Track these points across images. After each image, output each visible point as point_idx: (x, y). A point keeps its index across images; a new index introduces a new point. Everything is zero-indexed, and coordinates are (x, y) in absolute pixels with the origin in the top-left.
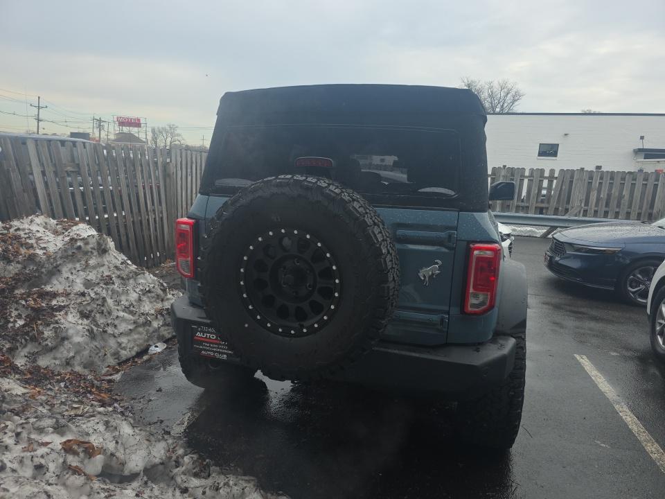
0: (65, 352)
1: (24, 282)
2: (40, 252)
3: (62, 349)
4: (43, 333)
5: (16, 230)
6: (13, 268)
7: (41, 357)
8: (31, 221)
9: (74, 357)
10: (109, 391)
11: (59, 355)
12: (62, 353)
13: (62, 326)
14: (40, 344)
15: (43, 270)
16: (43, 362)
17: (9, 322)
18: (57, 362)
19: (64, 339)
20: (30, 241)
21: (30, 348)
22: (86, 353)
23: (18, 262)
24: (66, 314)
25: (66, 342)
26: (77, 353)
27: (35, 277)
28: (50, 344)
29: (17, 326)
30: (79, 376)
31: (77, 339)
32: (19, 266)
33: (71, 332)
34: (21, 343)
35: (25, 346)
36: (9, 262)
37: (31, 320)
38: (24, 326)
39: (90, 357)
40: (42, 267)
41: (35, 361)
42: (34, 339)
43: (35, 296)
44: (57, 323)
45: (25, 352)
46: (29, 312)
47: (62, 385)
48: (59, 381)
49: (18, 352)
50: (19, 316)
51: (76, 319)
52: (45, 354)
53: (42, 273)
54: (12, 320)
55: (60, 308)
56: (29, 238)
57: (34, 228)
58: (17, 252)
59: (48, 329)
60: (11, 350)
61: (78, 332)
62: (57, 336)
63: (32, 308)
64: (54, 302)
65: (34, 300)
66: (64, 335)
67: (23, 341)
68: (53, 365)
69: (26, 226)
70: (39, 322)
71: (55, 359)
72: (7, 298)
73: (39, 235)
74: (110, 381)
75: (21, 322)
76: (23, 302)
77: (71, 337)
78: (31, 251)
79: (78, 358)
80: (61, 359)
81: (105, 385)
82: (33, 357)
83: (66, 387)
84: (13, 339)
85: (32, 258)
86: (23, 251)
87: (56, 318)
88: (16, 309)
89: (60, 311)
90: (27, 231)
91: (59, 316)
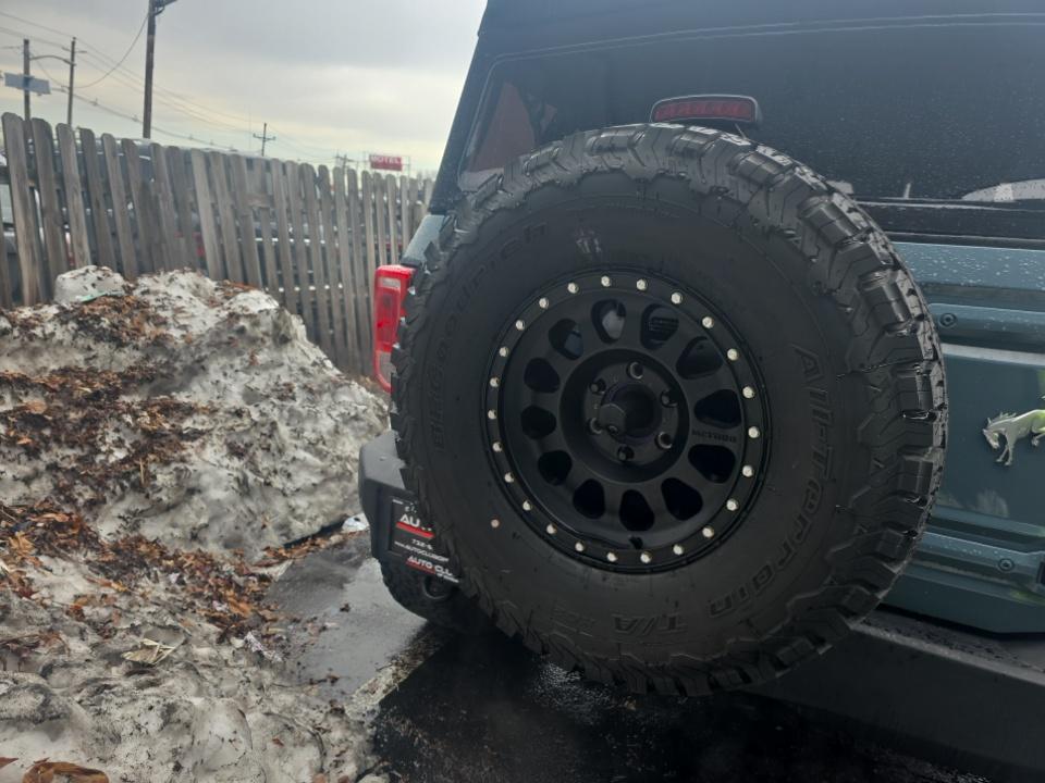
0: (192, 515)
1: (141, 382)
2: (175, 333)
3: (186, 509)
4: (154, 477)
5: (143, 293)
6: (126, 358)
7: (147, 521)
8: (171, 280)
9: (206, 526)
10: (259, 598)
11: (180, 520)
12: (186, 516)
13: (191, 468)
14: (147, 496)
15: (177, 365)
16: (152, 530)
17: (99, 452)
18: (177, 533)
19: (192, 491)
20: (162, 314)
21: (132, 502)
22: (230, 520)
23: (136, 348)
24: (203, 446)
25: (196, 498)
26: (213, 519)
27: (163, 376)
28: (165, 499)
29: (112, 459)
30: (209, 563)
31: (217, 494)
32: (138, 354)
33: (206, 480)
34: (114, 492)
35: (122, 498)
36: (120, 345)
37: (139, 451)
38: (123, 461)
39: (237, 528)
40: (177, 359)
41: (136, 527)
42: (137, 487)
43: (155, 410)
44: (183, 460)
45: (120, 509)
46: (138, 436)
47: (173, 577)
48: (168, 570)
49: (105, 507)
50: (119, 443)
51: (218, 457)
52: (155, 515)
53: (175, 369)
54: (104, 449)
55: (195, 435)
56: (163, 307)
57: (174, 291)
58: (138, 330)
59: (166, 470)
60: (92, 504)
61: (218, 481)
62: (180, 486)
63: (145, 431)
64: (188, 424)
65: (153, 416)
66: (192, 483)
67: (118, 488)
68: (168, 537)
69: (162, 287)
70: (151, 457)
71: (174, 526)
72: (100, 407)
73: (179, 304)
74: (263, 578)
75: (120, 454)
76: (128, 419)
77: (206, 489)
78: (162, 330)
79: (215, 528)
80: (183, 527)
81: (254, 586)
82: (133, 519)
83: (180, 582)
84: (100, 484)
85: (159, 342)
86: (148, 328)
87: (184, 453)
88: (117, 430)
89: (194, 439)
90: (161, 296)
91: (190, 448)
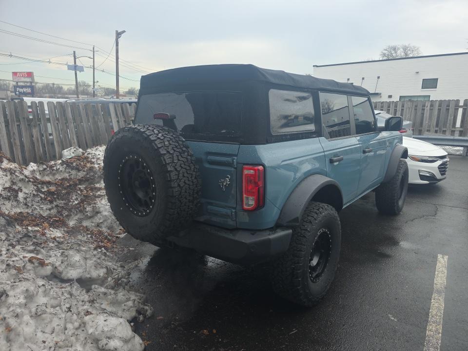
0: (97, 220)
1: (85, 181)
2: (96, 166)
3: (96, 218)
4: (86, 209)
5: (88, 154)
6: (81, 174)
7: (85, 221)
8: (97, 149)
9: (102, 223)
10: (114, 242)
11: (94, 221)
12: (96, 220)
13: (97, 206)
14: (84, 214)
15: (96, 176)
16: (85, 223)
17: (71, 202)
18: (93, 224)
19: (98, 213)
20: (93, 160)
21: (79, 216)
22: (109, 221)
23: (84, 171)
24: (102, 199)
25: (99, 215)
26: (105, 221)
27: (92, 179)
28: (89, 215)
29: (74, 204)
30: (101, 233)
31: (106, 213)
32: (85, 173)
33: (102, 209)
34: (74, 213)
35: (76, 215)
36: (79, 170)
37: (82, 201)
38: (78, 204)
39: (111, 223)
40: (96, 174)
41: (81, 223)
42: (81, 211)
43: (88, 189)
44: (95, 204)
45: (77, 217)
46: (82, 197)
47: (89, 236)
48: (88, 234)
49: (71, 217)
50: (77, 199)
51: (106, 203)
52: (87, 219)
53: (95, 177)
54: (72, 201)
55: (100, 196)
56: (93, 158)
57: (97, 153)
58: (85, 166)
59: (89, 206)
60: (67, 216)
61: (106, 210)
62: (93, 211)
63: (84, 196)
64: (99, 193)
65: (87, 191)
66: (97, 210)
67: (75, 212)
68: (90, 226)
69: (94, 152)
70: (85, 203)
71: (92, 223)
72: (71, 189)
73: (99, 157)
74: (117, 237)
75: (76, 202)
76: (79, 192)
77: (102, 212)
78: (92, 165)
79: (105, 223)
80: (95, 223)
81: (114, 239)
82: (80, 221)
83: (91, 237)
84: (70, 210)
85: (91, 169)
86: (89, 165)
87: (96, 202)
88: (76, 195)
89: (99, 198)
90: (93, 154)
91: (98, 200)
